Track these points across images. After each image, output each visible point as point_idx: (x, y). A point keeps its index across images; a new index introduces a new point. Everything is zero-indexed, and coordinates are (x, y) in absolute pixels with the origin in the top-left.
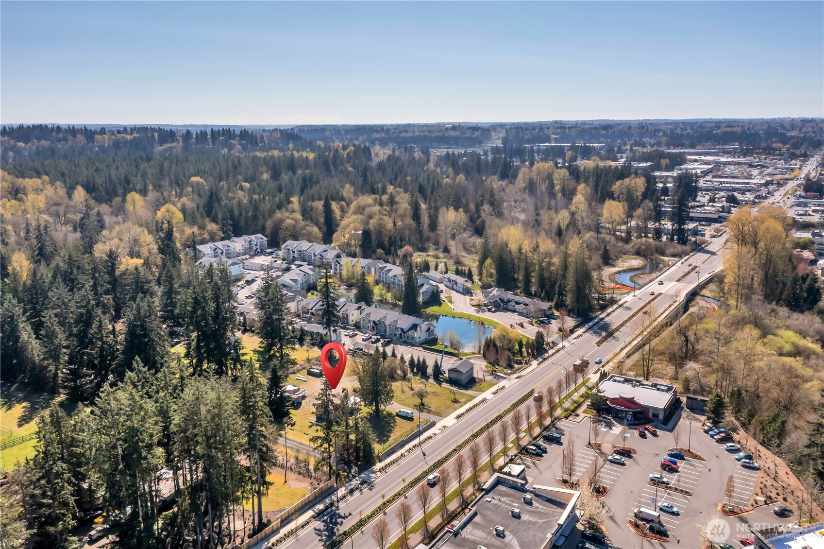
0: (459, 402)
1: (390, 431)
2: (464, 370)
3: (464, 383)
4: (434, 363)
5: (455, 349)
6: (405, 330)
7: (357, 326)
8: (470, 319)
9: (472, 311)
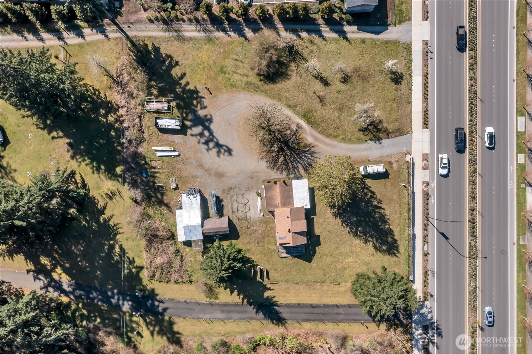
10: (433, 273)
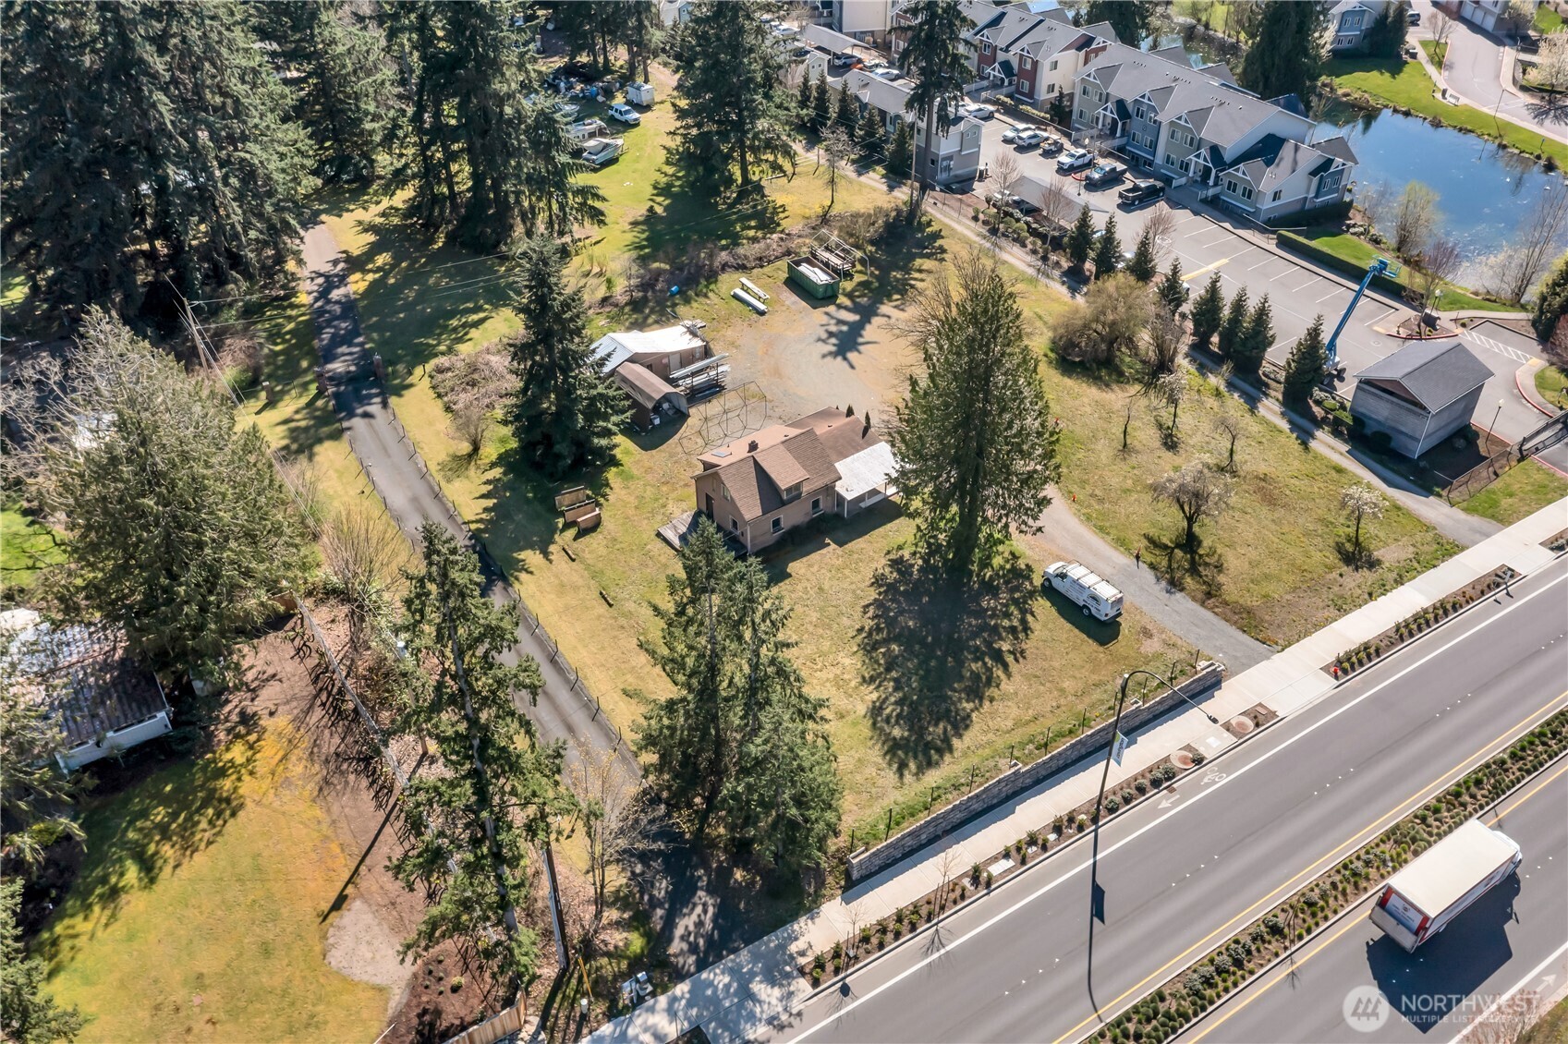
0: (1373, 564)
1: (977, 691)
2: (1436, 399)
3: (1418, 450)
4: (1302, 334)
5: (1414, 264)
6: (1228, 157)
7: (1061, 114)
8: (1501, 140)
9: (1516, 110)
10: (935, 944)
